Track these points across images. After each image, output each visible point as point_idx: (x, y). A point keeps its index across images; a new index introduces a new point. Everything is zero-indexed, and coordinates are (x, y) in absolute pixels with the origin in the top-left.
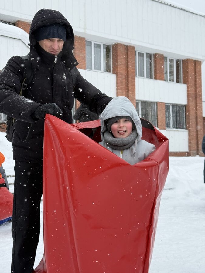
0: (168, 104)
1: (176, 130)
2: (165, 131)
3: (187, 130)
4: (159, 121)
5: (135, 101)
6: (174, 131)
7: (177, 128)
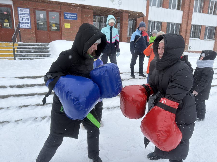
0: (207, 26)
1: (209, 40)
2: (203, 40)
3: (214, 40)
4: (201, 35)
5: (191, 25)
6: (208, 40)
7: (209, 39)
